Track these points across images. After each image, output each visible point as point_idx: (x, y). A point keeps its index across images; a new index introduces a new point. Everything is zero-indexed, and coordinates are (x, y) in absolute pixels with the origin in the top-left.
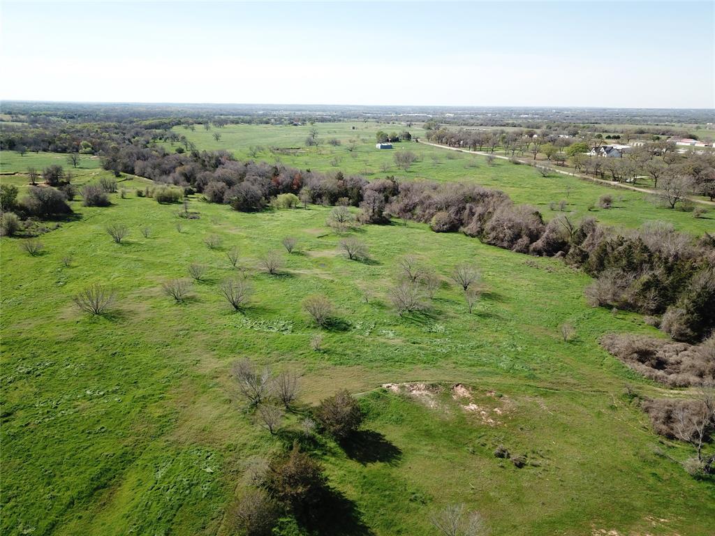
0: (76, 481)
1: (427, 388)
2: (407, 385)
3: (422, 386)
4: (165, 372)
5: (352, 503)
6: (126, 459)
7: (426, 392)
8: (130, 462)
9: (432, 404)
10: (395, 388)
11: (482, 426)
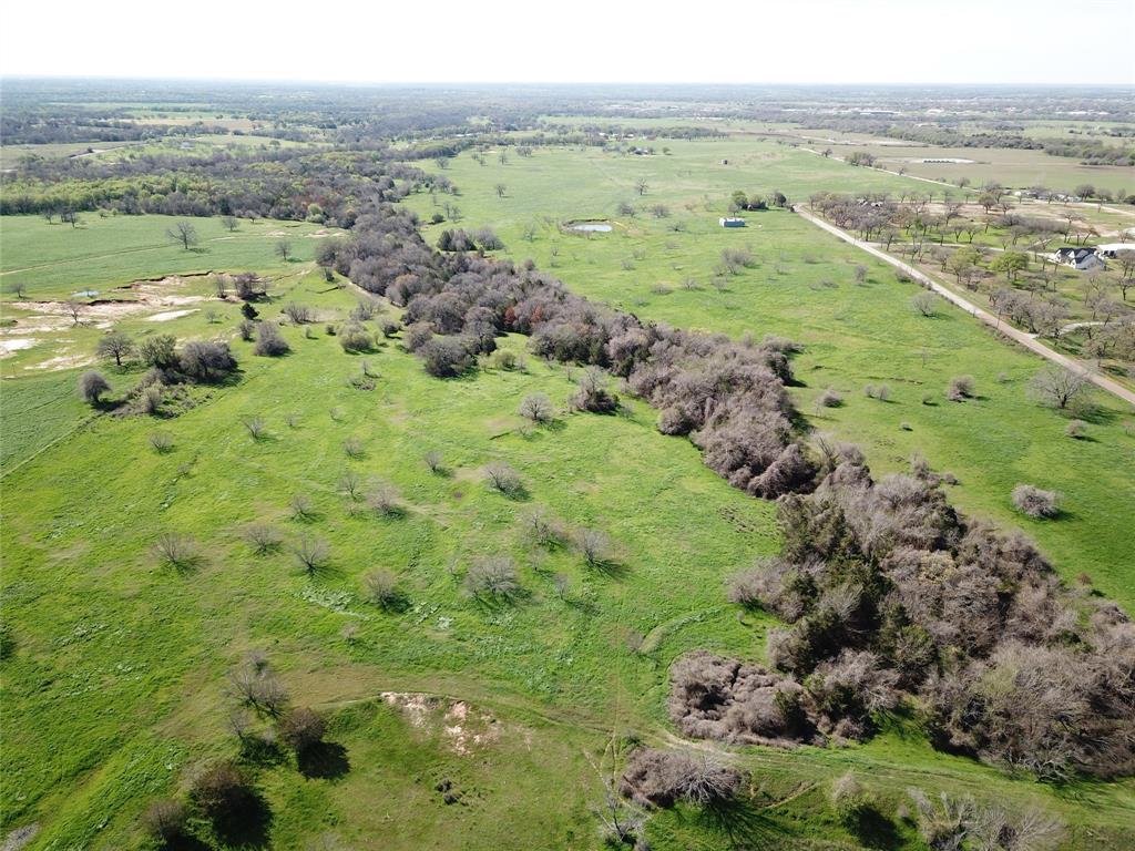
0: (70, 759)
1: (425, 702)
2: (406, 696)
3: (421, 699)
4: (195, 651)
5: (271, 815)
6: (116, 744)
7: (422, 707)
8: (118, 747)
9: (418, 721)
10: (392, 698)
11: (448, 754)
